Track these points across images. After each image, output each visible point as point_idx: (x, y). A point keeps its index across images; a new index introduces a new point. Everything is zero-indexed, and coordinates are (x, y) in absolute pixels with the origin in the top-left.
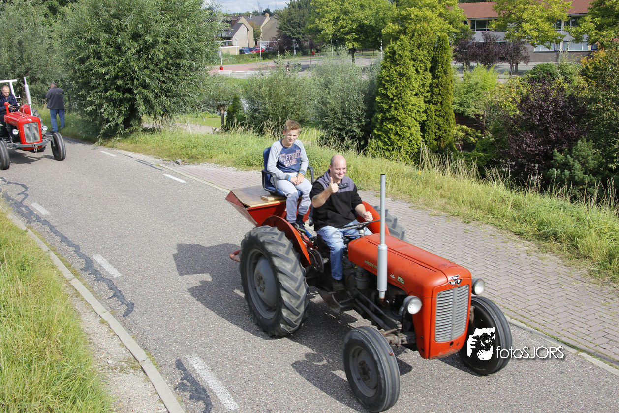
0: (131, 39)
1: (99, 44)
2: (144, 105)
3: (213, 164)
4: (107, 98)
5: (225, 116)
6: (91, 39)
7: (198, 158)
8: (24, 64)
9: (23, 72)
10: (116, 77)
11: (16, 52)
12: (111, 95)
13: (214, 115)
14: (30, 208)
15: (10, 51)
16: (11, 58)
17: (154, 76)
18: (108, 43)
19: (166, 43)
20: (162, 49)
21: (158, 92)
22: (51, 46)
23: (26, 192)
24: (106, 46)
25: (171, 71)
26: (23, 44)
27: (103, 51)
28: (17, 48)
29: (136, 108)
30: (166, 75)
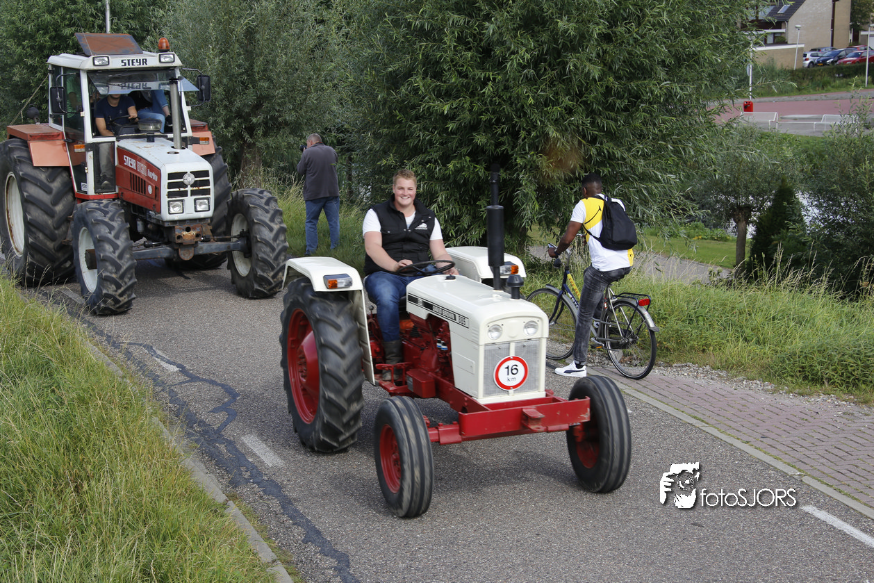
0: (520, 27)
1: (441, 40)
2: (537, 199)
3: (708, 367)
4: (445, 178)
5: (749, 237)
6: (422, 26)
7: (667, 349)
8: (254, 86)
9: (248, 106)
10: (474, 127)
12: (458, 171)
13: (719, 232)
14: (238, 446)
15: (226, 52)
16: (225, 69)
17: (571, 123)
18: (460, 40)
19: (606, 38)
20: (598, 55)
21: (575, 167)
22: (321, 44)
23: (234, 407)
24: (455, 47)
25: (613, 115)
26: (258, 36)
27: (448, 59)
28: (241, 47)
29: (517, 206)
30: (601, 121)
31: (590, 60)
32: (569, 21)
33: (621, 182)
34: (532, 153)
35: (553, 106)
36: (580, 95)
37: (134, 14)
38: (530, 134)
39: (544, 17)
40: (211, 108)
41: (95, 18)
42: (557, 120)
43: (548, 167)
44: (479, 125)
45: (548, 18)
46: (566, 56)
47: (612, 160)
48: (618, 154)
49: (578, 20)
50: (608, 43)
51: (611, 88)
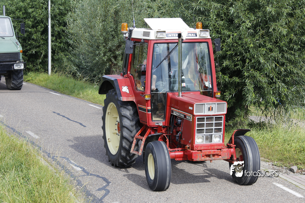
2: (254, 92)
8: (118, 37)
9: (114, 46)
10: (224, 57)
11: (111, 22)
15: (105, 21)
16: (104, 29)
17: (271, 56)
18: (218, 15)
19: (291, 15)
20: (286, 24)
21: (273, 77)
23: (108, 188)
26: (120, 13)
27: (212, 25)
28: (113, 18)
29: (244, 95)
30: (287, 56)
31: (282, 26)
32: (272, 7)
33: (296, 85)
34: (252, 70)
35: (263, 48)
36: (276, 42)
37: (62, 3)
38: (251, 61)
39: (260, 5)
40: (97, 47)
41: (44, 4)
42: (265, 54)
43: (260, 76)
44: (227, 56)
45: (262, 6)
46: (270, 24)
47: (292, 74)
48: (295, 71)
49: (276, 6)
50: (291, 17)
51: (292, 39)
